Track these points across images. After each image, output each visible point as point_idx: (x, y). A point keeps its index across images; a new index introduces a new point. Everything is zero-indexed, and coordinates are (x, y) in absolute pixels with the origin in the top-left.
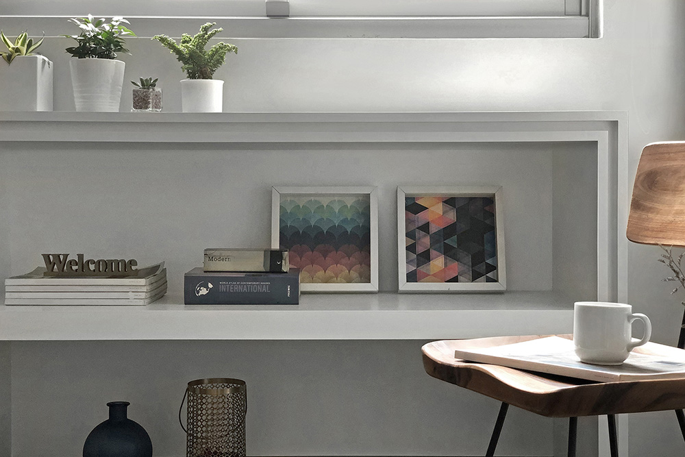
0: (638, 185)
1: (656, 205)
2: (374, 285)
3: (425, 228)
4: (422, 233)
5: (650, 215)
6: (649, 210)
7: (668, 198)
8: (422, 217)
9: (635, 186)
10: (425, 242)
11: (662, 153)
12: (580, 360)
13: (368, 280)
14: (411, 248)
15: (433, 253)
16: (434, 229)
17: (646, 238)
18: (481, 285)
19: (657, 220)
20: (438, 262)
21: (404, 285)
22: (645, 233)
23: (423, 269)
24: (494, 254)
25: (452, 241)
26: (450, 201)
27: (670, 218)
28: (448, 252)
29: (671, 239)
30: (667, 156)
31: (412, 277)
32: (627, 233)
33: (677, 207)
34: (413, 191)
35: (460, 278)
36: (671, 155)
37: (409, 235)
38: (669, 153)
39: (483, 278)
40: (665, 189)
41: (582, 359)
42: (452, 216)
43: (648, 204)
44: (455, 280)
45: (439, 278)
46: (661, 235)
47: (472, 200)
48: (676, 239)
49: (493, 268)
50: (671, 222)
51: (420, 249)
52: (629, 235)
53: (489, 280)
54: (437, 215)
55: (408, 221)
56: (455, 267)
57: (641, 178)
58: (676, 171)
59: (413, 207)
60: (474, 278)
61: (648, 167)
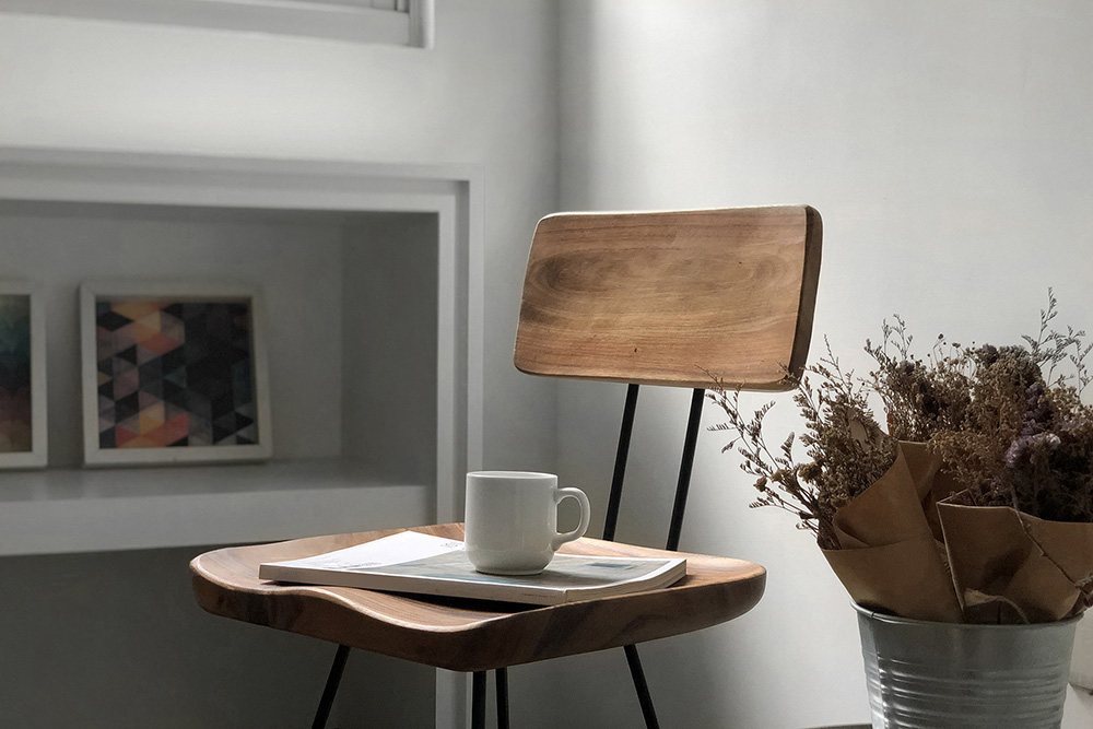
0: (532, 280)
1: (562, 314)
2: (39, 454)
3: (130, 354)
4: (124, 363)
5: (553, 329)
6: (552, 320)
7: (581, 301)
8: (126, 337)
9: (527, 283)
10: (130, 378)
11: (572, 230)
12: (475, 569)
13: (27, 446)
14: (105, 391)
15: (144, 397)
16: (145, 356)
17: (548, 367)
18: (228, 451)
19: (566, 337)
20: (153, 414)
21: (93, 452)
22: (545, 358)
23: (127, 425)
24: (250, 396)
25: (177, 377)
26: (174, 309)
27: (588, 334)
28: (172, 396)
29: (590, 367)
30: (579, 234)
31: (108, 440)
32: (515, 358)
33: (598, 317)
34: (109, 291)
35: (192, 439)
36: (587, 233)
37: (103, 367)
38: (582, 230)
39: (232, 438)
40: (577, 286)
41: (478, 567)
42: (177, 334)
43: (548, 311)
44: (183, 443)
45: (155, 439)
46: (573, 361)
47: (210, 307)
48: (598, 367)
49: (249, 421)
50: (590, 341)
51: (121, 392)
52: (518, 361)
53: (241, 441)
54: (150, 331)
55: (101, 344)
56: (185, 421)
57: (536, 270)
58: (594, 260)
59: (109, 318)
60: (218, 437)
61: (548, 252)
